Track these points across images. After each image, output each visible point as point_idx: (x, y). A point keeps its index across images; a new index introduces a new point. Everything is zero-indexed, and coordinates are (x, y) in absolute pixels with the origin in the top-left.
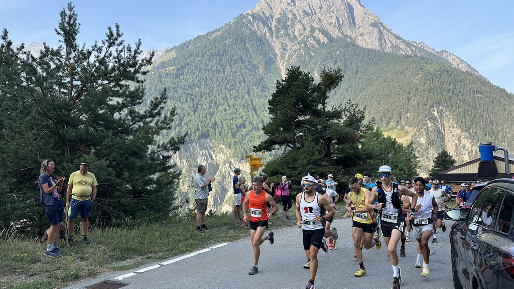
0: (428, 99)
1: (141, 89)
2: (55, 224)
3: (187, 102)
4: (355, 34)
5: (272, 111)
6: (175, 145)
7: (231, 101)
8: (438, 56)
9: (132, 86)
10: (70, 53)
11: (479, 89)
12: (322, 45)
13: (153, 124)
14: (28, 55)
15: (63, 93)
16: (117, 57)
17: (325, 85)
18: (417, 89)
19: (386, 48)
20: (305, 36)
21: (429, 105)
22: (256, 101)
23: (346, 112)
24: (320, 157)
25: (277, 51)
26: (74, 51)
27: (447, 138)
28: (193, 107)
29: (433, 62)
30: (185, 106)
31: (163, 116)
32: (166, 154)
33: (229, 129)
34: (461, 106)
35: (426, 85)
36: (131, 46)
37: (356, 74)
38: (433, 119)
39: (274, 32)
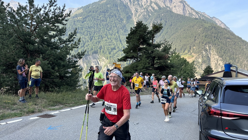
0: (204, 40)
1: (65, 28)
2: (23, 88)
3: (87, 35)
4: (171, 6)
5: (127, 42)
7: (109, 36)
8: (211, 20)
9: (61, 26)
10: (31, 8)
11: (229, 37)
12: (155, 11)
14: (11, 9)
15: (27, 28)
16: (54, 12)
17: (154, 31)
18: (199, 35)
19: (186, 14)
20: (147, 5)
21: (204, 43)
22: (121, 37)
23: (163, 45)
24: (149, 65)
25: (133, 12)
26: (33, 8)
27: (212, 59)
28: (90, 38)
29: (208, 22)
30: (86, 37)
31: (75, 41)
32: (76, 60)
33: (107, 50)
34: (220, 45)
35: (204, 34)
36: (60, 7)
37: (171, 26)
38: (206, 50)
39: (132, 2)
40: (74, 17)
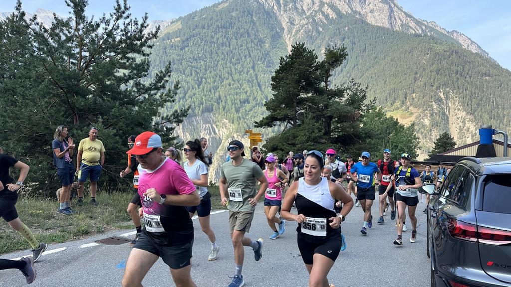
0: (434, 80)
1: (146, 62)
2: (66, 185)
3: (191, 75)
4: (364, 11)
5: (274, 87)
6: (178, 117)
7: (236, 76)
8: (448, 36)
9: (139, 59)
10: (79, 24)
11: (488, 71)
12: (331, 21)
13: (157, 97)
14: (41, 26)
15: (72, 63)
16: (125, 30)
17: (329, 63)
18: (424, 70)
19: (395, 26)
20: (313, 10)
21: (435, 86)
22: (261, 76)
23: (348, 91)
24: (319, 134)
25: (284, 25)
26: (83, 22)
27: (452, 119)
28: (198, 80)
29: (443, 42)
30: (190, 79)
31: (167, 88)
32: (169, 126)
33: (233, 104)
34: (468, 89)
35: (434, 66)
36: (138, 19)
37: (363, 52)
38: (439, 101)
39: (282, 5)
40: (164, 39)
